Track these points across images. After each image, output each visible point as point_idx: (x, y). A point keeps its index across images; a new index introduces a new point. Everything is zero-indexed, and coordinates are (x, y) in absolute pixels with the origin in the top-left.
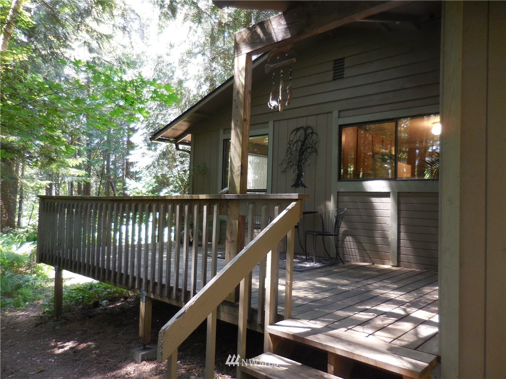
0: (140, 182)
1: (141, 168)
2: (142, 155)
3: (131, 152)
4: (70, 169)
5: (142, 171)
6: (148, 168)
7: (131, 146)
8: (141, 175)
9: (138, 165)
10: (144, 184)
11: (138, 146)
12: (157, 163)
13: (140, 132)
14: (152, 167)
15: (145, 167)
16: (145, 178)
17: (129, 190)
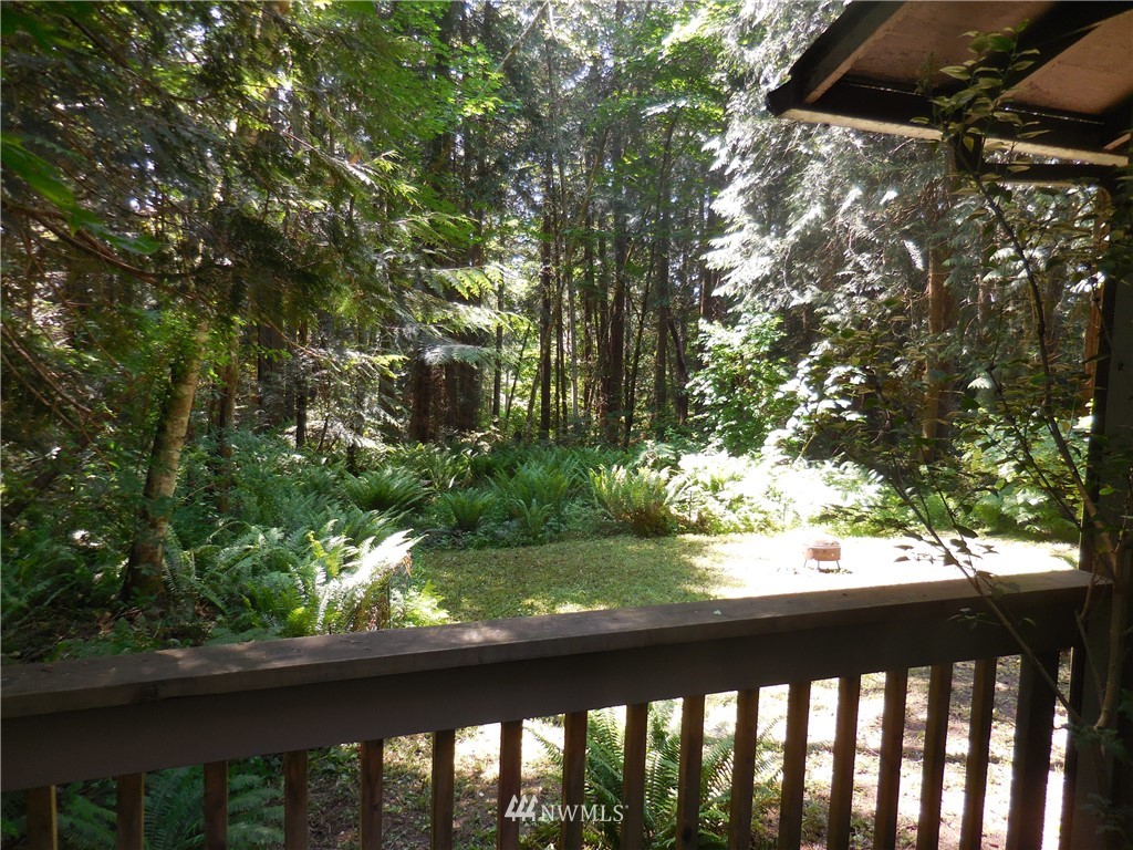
0: (737, 328)
1: (740, 285)
2: (744, 250)
3: (714, 242)
4: (461, 307)
5: (742, 298)
6: (759, 284)
7: (717, 225)
8: (739, 307)
9: (734, 277)
10: (744, 334)
11: (732, 223)
12: (786, 272)
13: (740, 183)
14: (771, 285)
15: (749, 282)
16: (749, 316)
17: (706, 349)
